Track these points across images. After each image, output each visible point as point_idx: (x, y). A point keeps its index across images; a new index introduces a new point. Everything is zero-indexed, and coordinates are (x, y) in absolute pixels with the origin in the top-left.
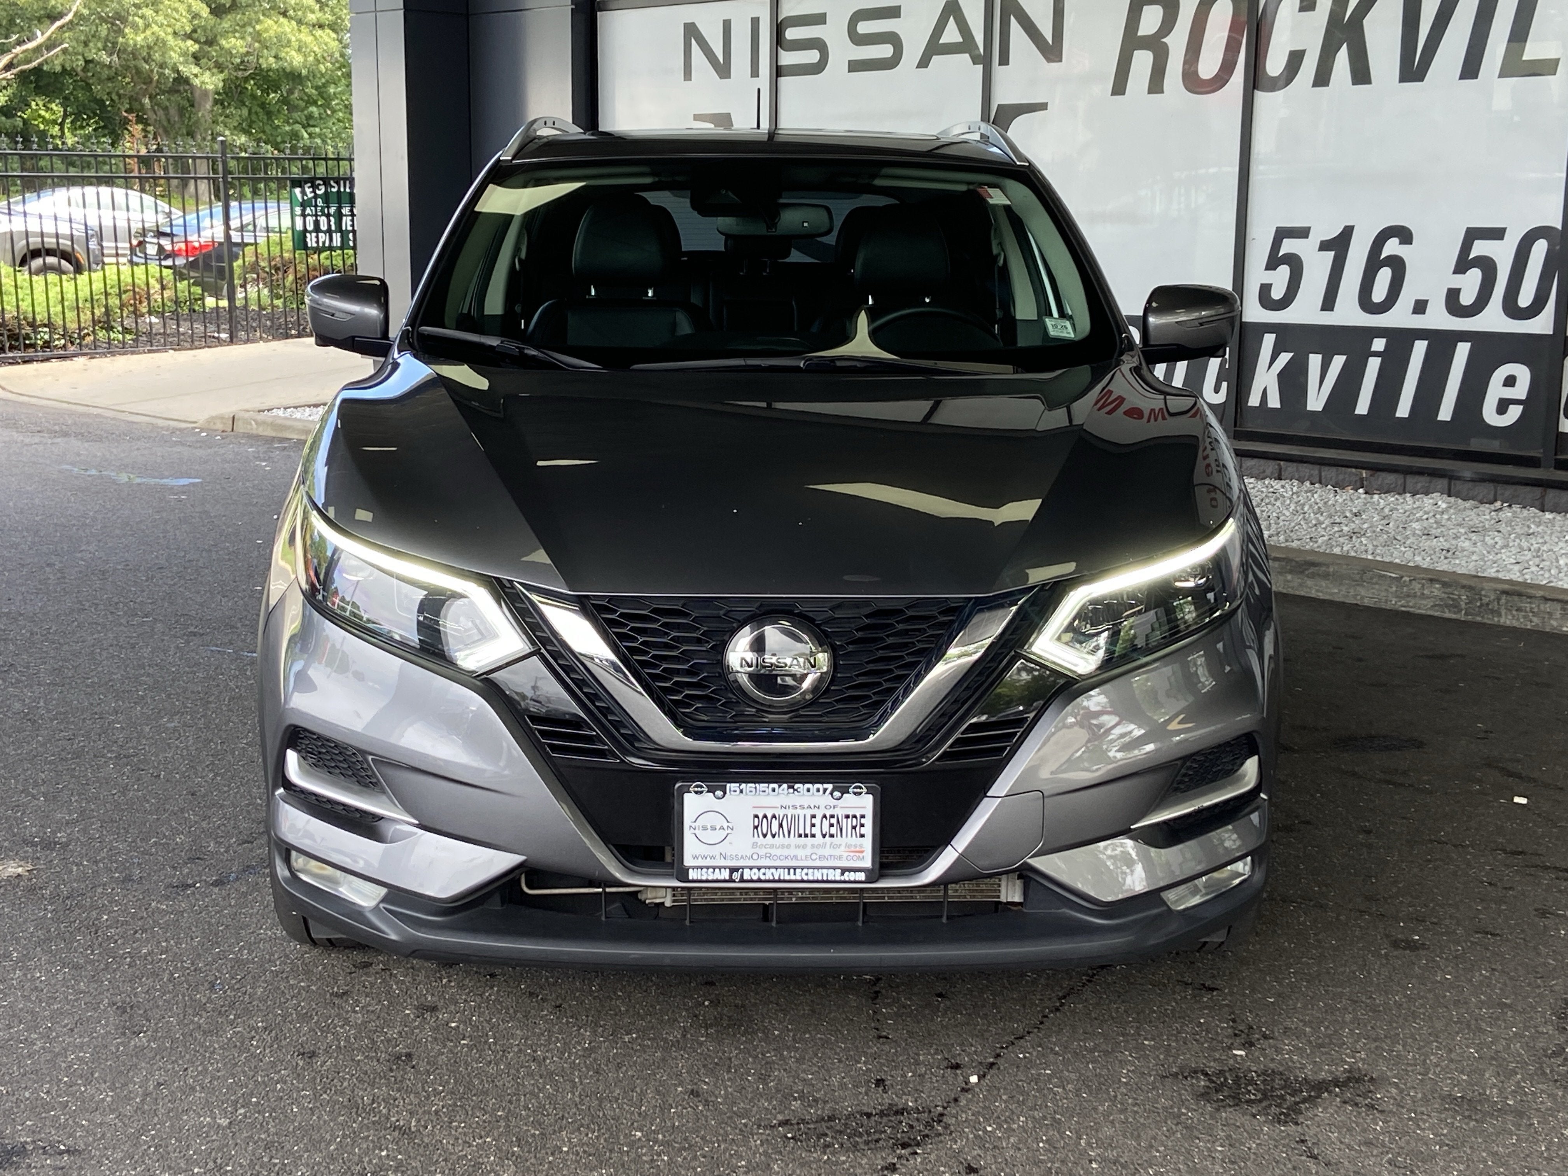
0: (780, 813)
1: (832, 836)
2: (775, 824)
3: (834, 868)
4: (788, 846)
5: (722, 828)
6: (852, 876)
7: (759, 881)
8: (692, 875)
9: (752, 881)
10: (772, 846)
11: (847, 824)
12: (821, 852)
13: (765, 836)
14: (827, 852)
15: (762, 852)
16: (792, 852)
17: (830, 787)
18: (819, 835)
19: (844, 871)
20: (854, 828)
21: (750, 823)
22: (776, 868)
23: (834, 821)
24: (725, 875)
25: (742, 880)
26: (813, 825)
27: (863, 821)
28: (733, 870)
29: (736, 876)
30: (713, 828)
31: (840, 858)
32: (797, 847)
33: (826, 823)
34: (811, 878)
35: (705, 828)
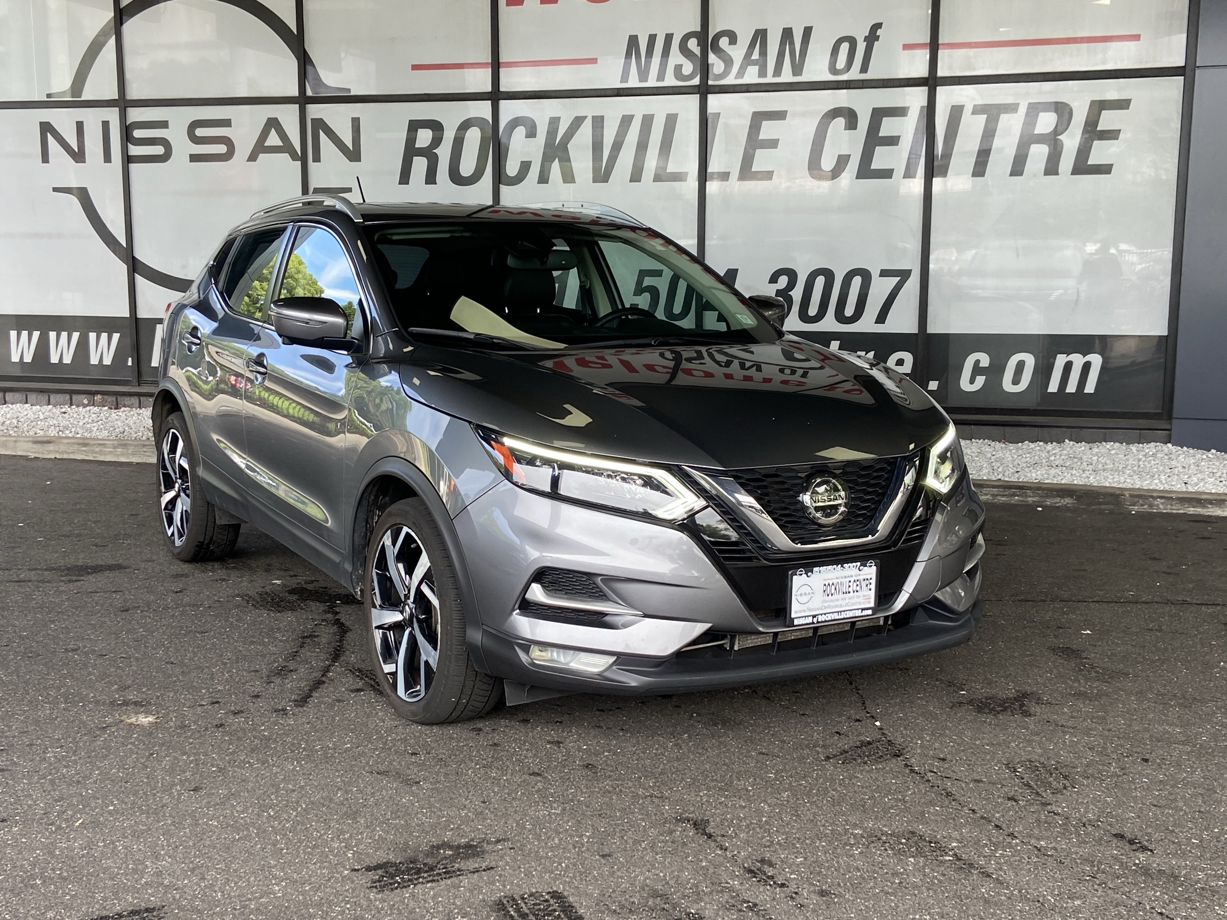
0: (835, 581)
1: (857, 591)
2: (833, 587)
3: (858, 609)
4: (838, 600)
5: (809, 594)
6: (866, 613)
7: (826, 621)
8: (796, 622)
9: (822, 622)
10: (831, 601)
11: (864, 584)
12: (852, 601)
13: (828, 595)
14: (856, 600)
15: (826, 604)
16: (840, 602)
17: (859, 564)
18: (852, 592)
19: (863, 609)
20: (867, 585)
21: (822, 588)
22: (832, 613)
23: (858, 583)
24: (810, 620)
25: (818, 622)
26: (849, 587)
27: (871, 581)
28: (814, 616)
29: (815, 620)
30: (805, 594)
31: (860, 603)
32: (842, 599)
33: (855, 584)
34: (848, 616)
35: (801, 595)
